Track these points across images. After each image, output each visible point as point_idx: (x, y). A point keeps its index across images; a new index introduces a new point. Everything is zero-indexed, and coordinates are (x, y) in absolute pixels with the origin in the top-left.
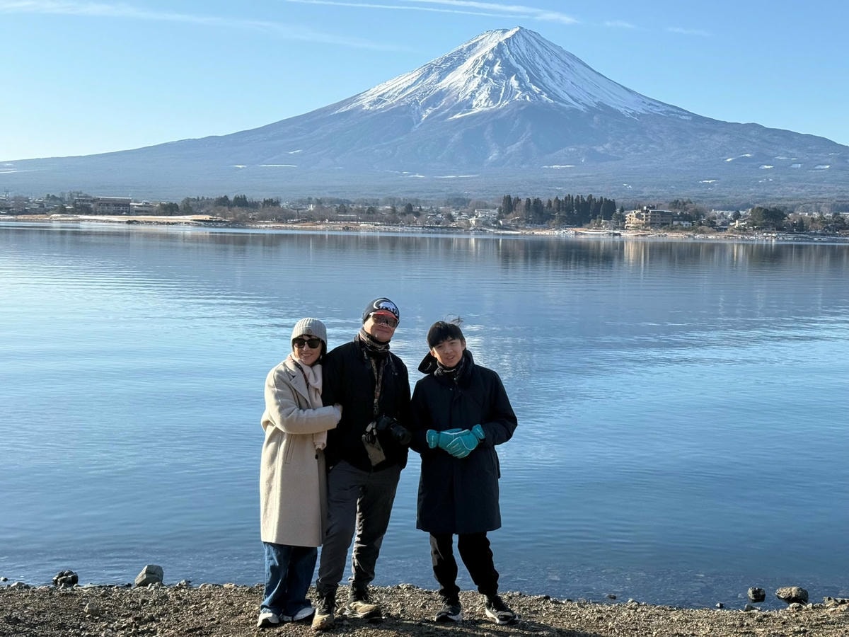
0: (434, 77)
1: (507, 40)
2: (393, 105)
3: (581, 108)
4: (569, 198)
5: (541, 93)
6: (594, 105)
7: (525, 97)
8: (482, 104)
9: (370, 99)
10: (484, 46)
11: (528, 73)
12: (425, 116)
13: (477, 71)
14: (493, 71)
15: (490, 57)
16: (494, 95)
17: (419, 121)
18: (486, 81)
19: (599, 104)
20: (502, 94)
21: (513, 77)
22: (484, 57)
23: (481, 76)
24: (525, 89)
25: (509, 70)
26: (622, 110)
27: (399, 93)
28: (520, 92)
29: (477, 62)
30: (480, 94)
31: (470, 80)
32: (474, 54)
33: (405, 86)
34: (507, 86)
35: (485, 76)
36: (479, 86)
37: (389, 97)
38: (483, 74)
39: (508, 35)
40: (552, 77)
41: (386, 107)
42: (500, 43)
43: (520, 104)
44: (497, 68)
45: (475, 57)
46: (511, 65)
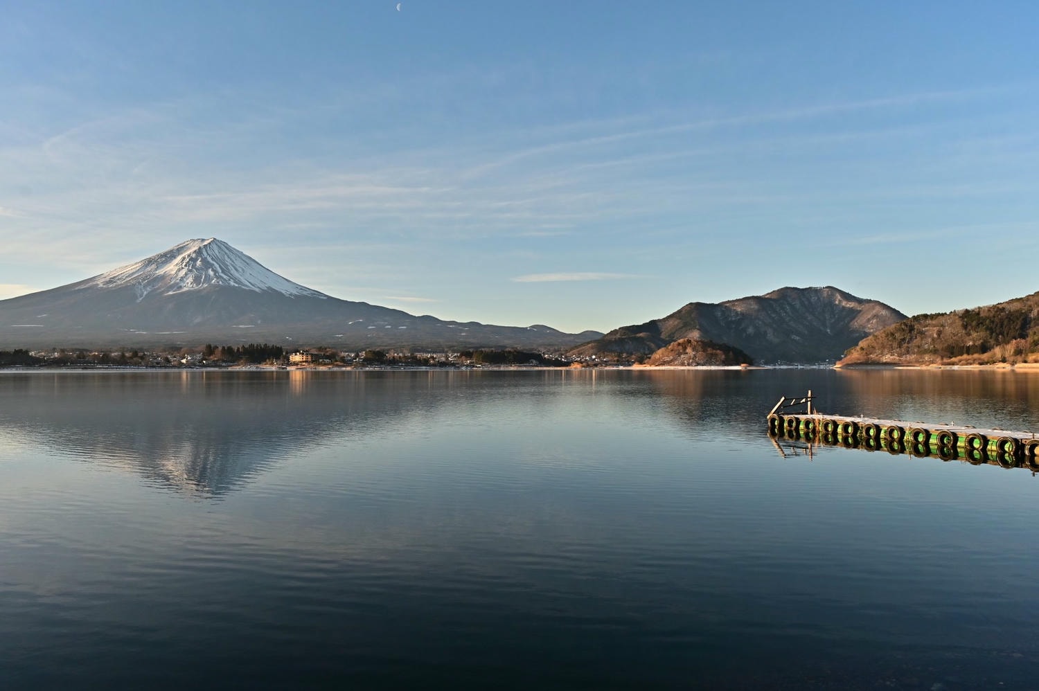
0: (154, 266)
1: (205, 246)
2: (121, 284)
3: (257, 290)
4: (251, 346)
5: (229, 280)
6: (266, 288)
7: (218, 282)
8: (189, 285)
9: (103, 280)
10: (190, 248)
11: (220, 266)
12: (145, 293)
13: (184, 264)
14: (195, 265)
15: (194, 256)
16: (197, 280)
17: (141, 296)
18: (190, 271)
19: (269, 288)
20: (202, 280)
21: (210, 269)
22: (189, 256)
23: (187, 267)
24: (219, 277)
25: (207, 265)
26: (284, 292)
27: (127, 277)
28: (215, 279)
29: (184, 258)
30: (187, 279)
31: (179, 270)
32: (182, 253)
33: (131, 272)
34: (206, 275)
35: (190, 268)
36: (186, 274)
37: (119, 279)
38: (189, 267)
39: (206, 243)
40: (236, 270)
41: (116, 286)
42: (200, 248)
43: (215, 286)
44: (199, 263)
45: (183, 255)
46: (208, 262)
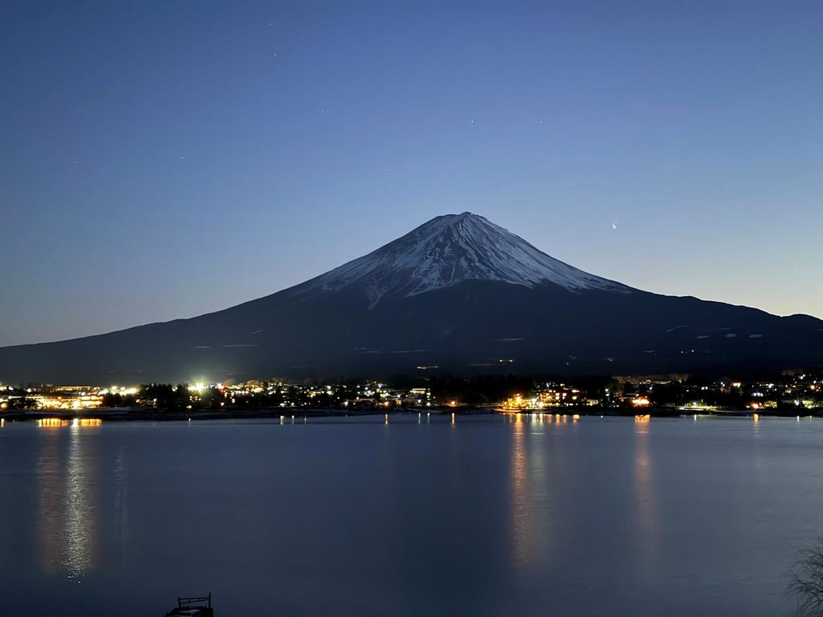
0: (389, 258)
1: (456, 225)
3: (528, 285)
5: (489, 271)
6: (539, 282)
7: (474, 276)
8: (434, 281)
9: (328, 280)
10: (434, 230)
11: (476, 253)
12: (380, 296)
13: (428, 253)
14: (444, 253)
15: (441, 240)
16: (445, 274)
17: (374, 300)
18: (435, 261)
19: (545, 281)
20: (453, 274)
21: (463, 257)
22: (435, 239)
23: (432, 257)
24: (474, 268)
25: (458, 252)
26: (566, 286)
28: (469, 271)
29: (428, 244)
30: (432, 273)
31: (422, 261)
32: (426, 237)
34: (457, 267)
35: (437, 258)
36: (431, 267)
37: (348, 279)
38: (435, 255)
39: (456, 220)
40: (498, 256)
41: (344, 287)
42: (449, 227)
43: (470, 282)
45: (428, 239)
46: (461, 247)
